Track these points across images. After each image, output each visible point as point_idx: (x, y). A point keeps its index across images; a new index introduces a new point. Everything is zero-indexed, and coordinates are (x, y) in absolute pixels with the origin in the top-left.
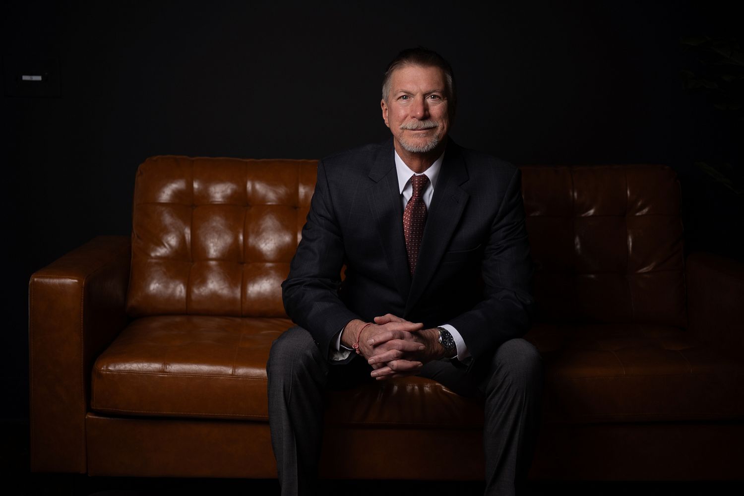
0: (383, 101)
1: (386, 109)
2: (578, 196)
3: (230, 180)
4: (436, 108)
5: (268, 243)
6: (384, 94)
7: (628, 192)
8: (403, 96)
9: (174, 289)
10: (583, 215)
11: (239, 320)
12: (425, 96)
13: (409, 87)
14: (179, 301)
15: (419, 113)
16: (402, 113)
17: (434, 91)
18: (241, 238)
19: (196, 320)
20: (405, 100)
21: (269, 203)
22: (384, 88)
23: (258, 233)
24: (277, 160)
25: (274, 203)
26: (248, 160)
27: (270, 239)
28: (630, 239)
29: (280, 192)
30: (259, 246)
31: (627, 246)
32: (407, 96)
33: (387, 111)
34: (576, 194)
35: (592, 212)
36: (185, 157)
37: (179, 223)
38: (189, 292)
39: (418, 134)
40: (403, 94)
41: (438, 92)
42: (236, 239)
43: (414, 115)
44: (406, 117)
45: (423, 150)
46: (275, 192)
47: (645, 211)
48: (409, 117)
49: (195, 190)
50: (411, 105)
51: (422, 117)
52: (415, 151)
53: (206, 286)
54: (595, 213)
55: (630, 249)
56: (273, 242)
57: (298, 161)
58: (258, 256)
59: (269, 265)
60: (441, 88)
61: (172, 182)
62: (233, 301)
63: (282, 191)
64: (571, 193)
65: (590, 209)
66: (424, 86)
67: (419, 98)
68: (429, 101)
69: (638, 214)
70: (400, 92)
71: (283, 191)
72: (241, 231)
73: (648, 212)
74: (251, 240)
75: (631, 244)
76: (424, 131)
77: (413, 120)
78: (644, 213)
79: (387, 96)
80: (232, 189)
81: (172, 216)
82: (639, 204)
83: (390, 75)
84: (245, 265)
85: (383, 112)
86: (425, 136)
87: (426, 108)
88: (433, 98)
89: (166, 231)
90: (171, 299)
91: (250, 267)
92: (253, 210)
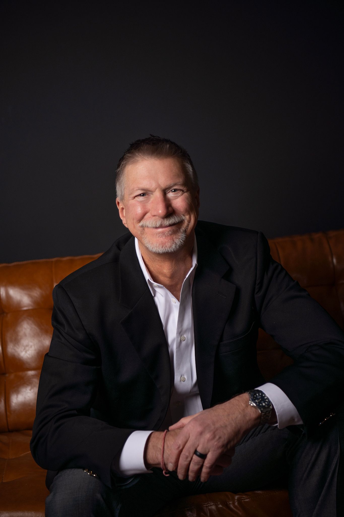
0: (118, 199)
1: (123, 209)
5: (28, 350)
6: (119, 193)
8: (140, 194)
12: (165, 192)
13: (146, 184)
15: (161, 211)
16: (140, 210)
17: (175, 185)
20: (143, 197)
21: (25, 308)
22: (118, 187)
23: (17, 341)
24: (30, 261)
25: (30, 308)
27: (30, 346)
30: (19, 354)
32: (145, 193)
33: (124, 210)
34: (335, 261)
39: (163, 233)
40: (140, 192)
41: (179, 185)
43: (155, 213)
44: (145, 215)
45: (170, 250)
46: (30, 296)
48: (149, 215)
50: (150, 202)
51: (165, 215)
52: (161, 252)
58: (18, 366)
59: (31, 373)
60: (181, 180)
64: (330, 259)
66: (163, 181)
67: (158, 194)
68: (170, 195)
70: (137, 190)
71: (38, 293)
74: (11, 349)
79: (122, 195)
83: (123, 170)
84: (7, 375)
85: (120, 211)
87: (168, 204)
88: (174, 191)
91: (12, 376)
92: (9, 317)
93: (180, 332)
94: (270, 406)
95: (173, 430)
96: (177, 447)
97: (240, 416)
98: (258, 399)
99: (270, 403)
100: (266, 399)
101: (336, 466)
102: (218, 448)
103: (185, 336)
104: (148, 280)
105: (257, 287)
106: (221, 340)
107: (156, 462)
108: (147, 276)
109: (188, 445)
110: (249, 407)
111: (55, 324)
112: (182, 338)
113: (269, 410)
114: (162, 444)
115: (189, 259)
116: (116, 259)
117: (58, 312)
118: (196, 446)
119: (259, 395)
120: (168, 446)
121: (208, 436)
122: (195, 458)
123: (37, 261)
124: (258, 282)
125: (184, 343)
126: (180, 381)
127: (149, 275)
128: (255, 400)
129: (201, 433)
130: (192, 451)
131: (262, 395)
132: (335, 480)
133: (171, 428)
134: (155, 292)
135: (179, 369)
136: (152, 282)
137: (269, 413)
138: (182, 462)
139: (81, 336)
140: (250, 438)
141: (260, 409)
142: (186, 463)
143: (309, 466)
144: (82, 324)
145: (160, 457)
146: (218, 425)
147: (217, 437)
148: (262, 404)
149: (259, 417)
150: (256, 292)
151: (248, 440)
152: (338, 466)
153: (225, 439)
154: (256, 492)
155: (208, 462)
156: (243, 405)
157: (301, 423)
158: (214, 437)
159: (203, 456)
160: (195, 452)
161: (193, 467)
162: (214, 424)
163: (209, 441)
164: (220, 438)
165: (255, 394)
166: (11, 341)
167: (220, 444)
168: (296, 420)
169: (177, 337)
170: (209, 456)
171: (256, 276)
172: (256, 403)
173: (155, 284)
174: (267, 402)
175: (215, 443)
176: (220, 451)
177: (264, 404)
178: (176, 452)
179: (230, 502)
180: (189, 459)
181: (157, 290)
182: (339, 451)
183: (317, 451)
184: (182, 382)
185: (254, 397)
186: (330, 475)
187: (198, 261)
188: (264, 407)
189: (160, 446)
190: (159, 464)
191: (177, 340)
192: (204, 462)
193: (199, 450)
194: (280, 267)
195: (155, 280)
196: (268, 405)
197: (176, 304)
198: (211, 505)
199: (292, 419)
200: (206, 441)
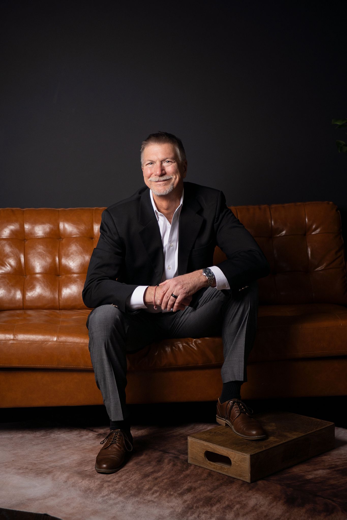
2: (274, 223)
3: (49, 222)
4: (170, 168)
5: (75, 261)
7: (307, 220)
8: (150, 163)
9: (15, 294)
10: (278, 236)
11: (58, 311)
12: (162, 162)
13: (152, 158)
14: (18, 301)
15: (158, 172)
16: (149, 172)
17: (168, 158)
18: (57, 259)
19: (30, 312)
20: (151, 165)
21: (74, 236)
23: (68, 256)
24: (79, 208)
25: (78, 236)
26: (60, 209)
27: (75, 259)
28: (309, 250)
29: (82, 228)
30: (69, 264)
31: (308, 254)
32: (152, 163)
34: (273, 222)
35: (284, 232)
36: (18, 208)
37: (17, 251)
38: (24, 295)
39: (160, 185)
40: (150, 162)
41: (170, 159)
42: (54, 260)
43: (156, 174)
44: (151, 174)
45: (163, 194)
46: (78, 228)
47: (318, 231)
48: (153, 175)
49: (26, 229)
50: (154, 168)
51: (161, 174)
53: (35, 291)
54: (286, 233)
55: (310, 256)
56: (78, 260)
57: (93, 208)
58: (68, 271)
59: (75, 275)
60: (172, 155)
61: (10, 225)
62: (53, 300)
63: (82, 227)
64: (270, 222)
65: (282, 231)
66: (161, 156)
67: (158, 163)
68: (165, 164)
69: (313, 233)
70: (147, 161)
71: (84, 227)
72: (57, 254)
73: (319, 231)
74: (64, 261)
75: (310, 253)
76: (163, 182)
77: (155, 176)
78: (317, 233)
80: (50, 228)
81: (11, 246)
82: (314, 227)
84: (60, 276)
86: (164, 185)
87: (162, 169)
88: (168, 162)
89: (7, 256)
90: (13, 300)
91: (64, 277)
92: (64, 241)
93: (170, 241)
94: (213, 276)
95: (161, 285)
96: (163, 292)
97: (197, 279)
98: (207, 272)
99: (213, 275)
100: (212, 273)
101: (247, 315)
102: (184, 293)
103: (173, 244)
104: (156, 211)
105: (216, 220)
106: (193, 247)
107: (151, 301)
108: (155, 209)
109: (168, 291)
110: (202, 275)
111: (102, 231)
112: (171, 245)
113: (212, 278)
114: (154, 292)
115: (178, 200)
116: (139, 199)
117: (104, 224)
118: (173, 291)
119: (208, 270)
120: (157, 292)
121: (179, 287)
122: (172, 298)
123: (84, 208)
124: (216, 217)
125: (171, 248)
126: (168, 269)
127: (156, 208)
128: (205, 272)
129: (176, 285)
130: (171, 294)
131: (209, 271)
132: (246, 323)
133: (160, 285)
134: (158, 218)
135: (167, 261)
136: (157, 211)
137: (212, 280)
138: (165, 299)
139: (116, 238)
140: (204, 304)
141: (208, 277)
142: (167, 300)
143: (233, 315)
144: (117, 231)
145: (153, 298)
146: (185, 282)
147: (184, 288)
148: (209, 275)
149: (207, 281)
150: (215, 222)
151: (203, 306)
152: (248, 316)
153: (188, 289)
154: (206, 338)
155: (178, 300)
156: (199, 274)
157: (229, 288)
158: (182, 288)
159: (176, 297)
160: (172, 295)
161: (170, 302)
162: (183, 282)
163: (179, 289)
164: (185, 288)
165: (206, 270)
166: (65, 255)
167: (185, 291)
168: (227, 286)
169: (168, 244)
170: (179, 297)
171: (216, 214)
172: (206, 274)
173: (159, 213)
174: (212, 274)
175: (182, 291)
176: (184, 295)
177: (210, 275)
178: (162, 294)
179: (190, 343)
180: (169, 298)
181: (160, 217)
182: (249, 307)
183: (238, 307)
184: (169, 269)
185: (205, 271)
186: (244, 320)
187: (183, 202)
188: (210, 276)
189: (153, 292)
190: (152, 302)
191: (168, 246)
192: (176, 300)
193: (174, 294)
194: (229, 211)
195: (159, 211)
196: (212, 275)
197: (169, 226)
198: (179, 343)
199: (224, 285)
200: (178, 289)
